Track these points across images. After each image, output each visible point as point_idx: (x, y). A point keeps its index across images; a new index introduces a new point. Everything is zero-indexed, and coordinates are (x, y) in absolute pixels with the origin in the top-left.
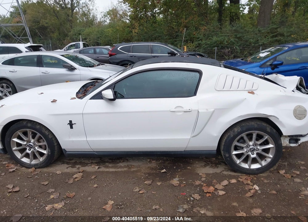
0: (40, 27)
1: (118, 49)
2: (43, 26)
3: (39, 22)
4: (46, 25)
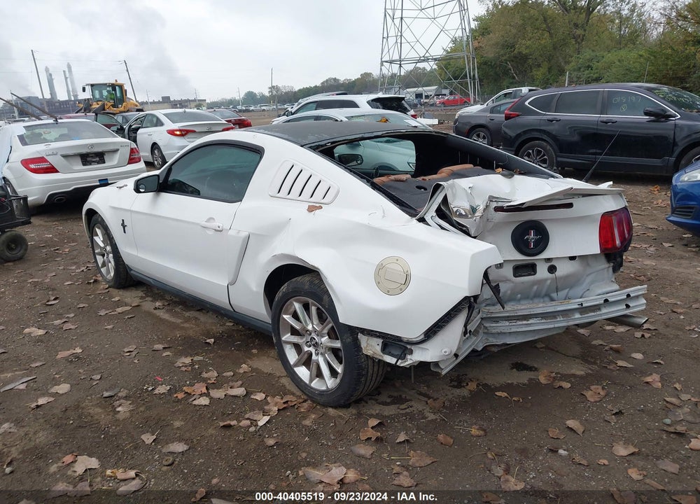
0: (515, 57)
1: (527, 103)
2: (520, 53)
3: (513, 46)
4: (525, 52)
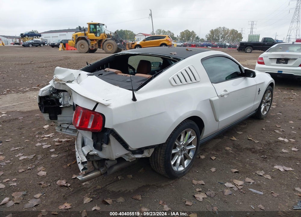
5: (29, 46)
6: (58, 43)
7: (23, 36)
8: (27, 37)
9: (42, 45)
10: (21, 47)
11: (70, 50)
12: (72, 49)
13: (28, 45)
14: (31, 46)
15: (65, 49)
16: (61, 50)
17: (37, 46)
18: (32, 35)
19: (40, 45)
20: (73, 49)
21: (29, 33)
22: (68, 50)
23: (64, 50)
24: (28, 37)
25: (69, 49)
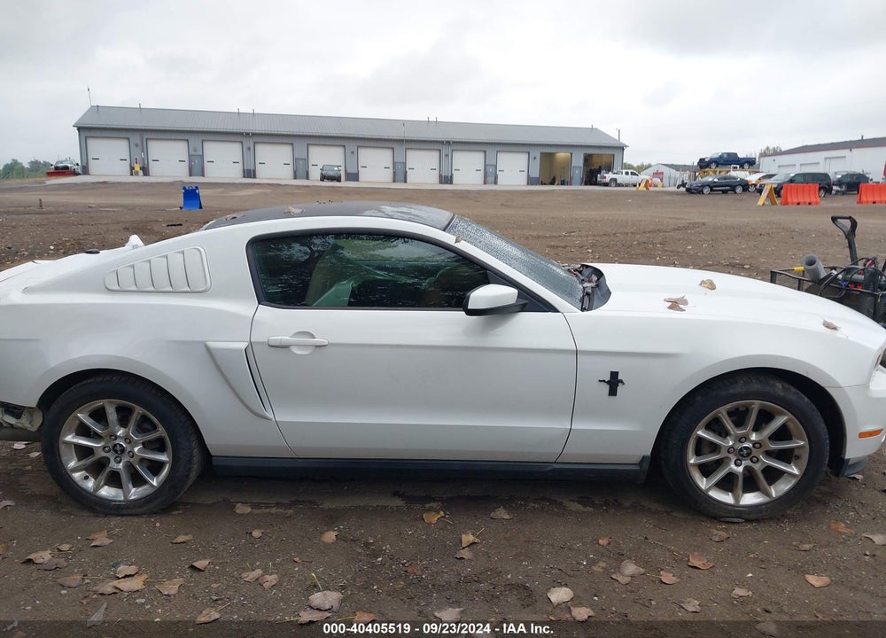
5: (702, 191)
6: (779, 185)
7: (704, 164)
8: (713, 166)
9: (739, 190)
10: (682, 194)
11: (793, 203)
12: (801, 200)
13: (701, 189)
14: (706, 190)
15: (778, 201)
16: (764, 204)
17: (724, 192)
18: (730, 160)
19: (733, 188)
20: (805, 203)
21: (721, 157)
22: (786, 203)
23: (774, 203)
24: (717, 166)
25: (790, 200)
